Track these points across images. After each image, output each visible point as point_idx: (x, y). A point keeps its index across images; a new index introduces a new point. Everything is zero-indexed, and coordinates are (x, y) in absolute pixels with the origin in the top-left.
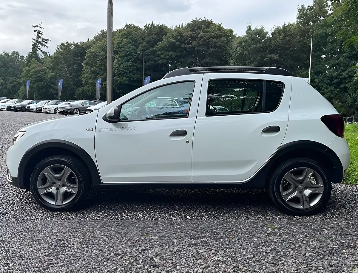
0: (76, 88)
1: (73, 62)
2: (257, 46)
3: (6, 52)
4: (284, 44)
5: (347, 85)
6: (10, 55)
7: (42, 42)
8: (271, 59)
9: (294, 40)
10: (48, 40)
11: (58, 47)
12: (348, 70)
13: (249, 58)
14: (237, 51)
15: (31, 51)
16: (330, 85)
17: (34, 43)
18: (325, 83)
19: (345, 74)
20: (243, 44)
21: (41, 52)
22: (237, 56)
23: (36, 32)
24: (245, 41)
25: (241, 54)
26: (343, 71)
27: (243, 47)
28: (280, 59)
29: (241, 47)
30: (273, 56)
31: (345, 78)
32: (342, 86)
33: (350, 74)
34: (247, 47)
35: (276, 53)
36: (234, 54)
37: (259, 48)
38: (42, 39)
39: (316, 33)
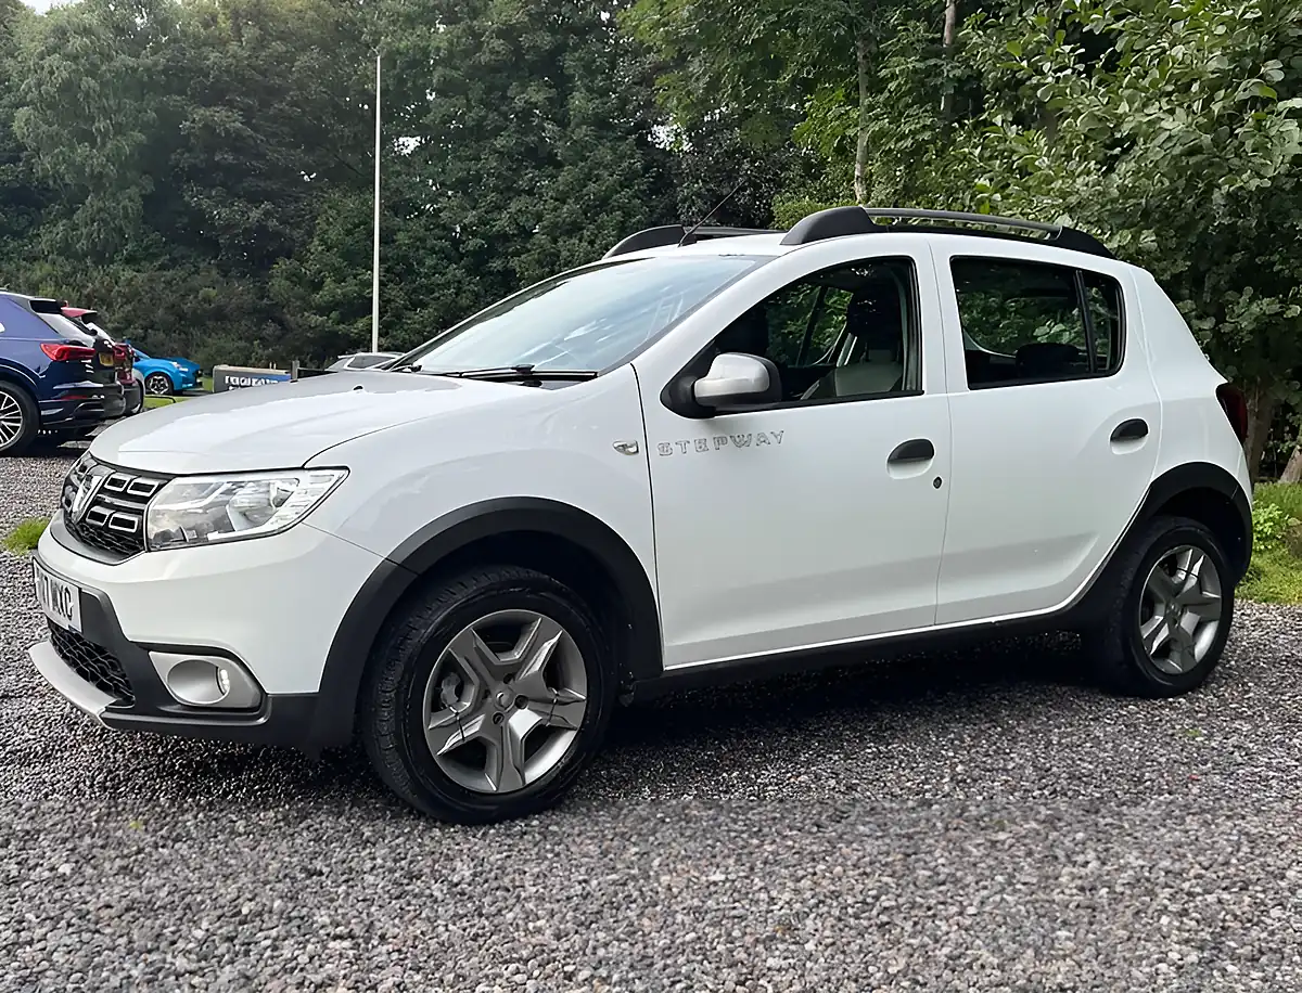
2: (140, 61)
4: (263, 73)
5: (514, 263)
8: (209, 128)
9: (302, 60)
12: (513, 207)
13: (106, 112)
14: (46, 70)
16: (450, 260)
18: (433, 251)
19: (502, 222)
20: (76, 43)
22: (48, 93)
24: (86, 31)
25: (68, 87)
26: (499, 208)
27: (75, 58)
28: (250, 132)
29: (67, 57)
30: (219, 114)
31: (504, 237)
32: (496, 265)
33: (522, 220)
34: (96, 58)
35: (230, 105)
36: (31, 80)
37: (148, 70)
39: (389, 44)
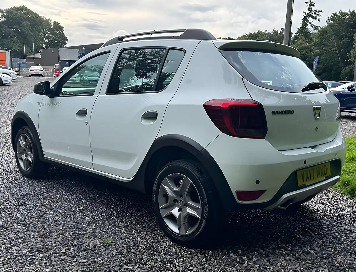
0: (344, 67)
1: (344, 35)
3: (276, 29)
6: (279, 32)
7: (314, 14)
10: (321, 11)
11: (329, 19)
15: (300, 26)
17: (304, 17)
21: (311, 26)
23: (308, 4)
38: (314, 11)
